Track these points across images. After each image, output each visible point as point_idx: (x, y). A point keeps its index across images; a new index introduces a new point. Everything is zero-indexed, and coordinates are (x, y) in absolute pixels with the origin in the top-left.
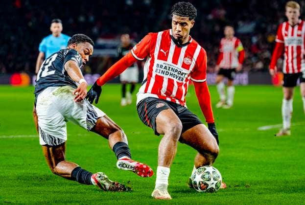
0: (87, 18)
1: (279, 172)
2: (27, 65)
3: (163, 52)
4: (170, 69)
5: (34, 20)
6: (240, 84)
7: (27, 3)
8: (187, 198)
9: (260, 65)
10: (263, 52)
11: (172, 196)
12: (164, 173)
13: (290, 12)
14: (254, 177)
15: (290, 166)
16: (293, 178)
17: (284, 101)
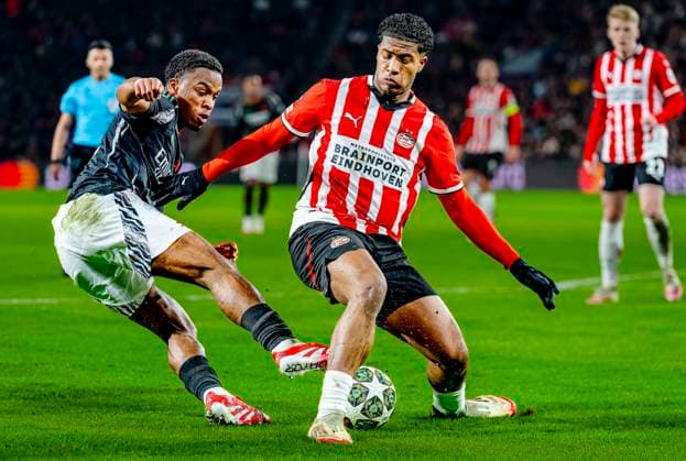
0: (167, 38)
1: (594, 385)
2: (33, 143)
3: (351, 118)
4: (366, 158)
5: (50, 41)
6: (507, 189)
7: (32, 5)
8: (387, 440)
9: (551, 146)
10: (558, 117)
11: (352, 437)
12: (338, 385)
13: (617, 29)
14: (537, 395)
15: (616, 371)
16: (622, 399)
17: (605, 225)
